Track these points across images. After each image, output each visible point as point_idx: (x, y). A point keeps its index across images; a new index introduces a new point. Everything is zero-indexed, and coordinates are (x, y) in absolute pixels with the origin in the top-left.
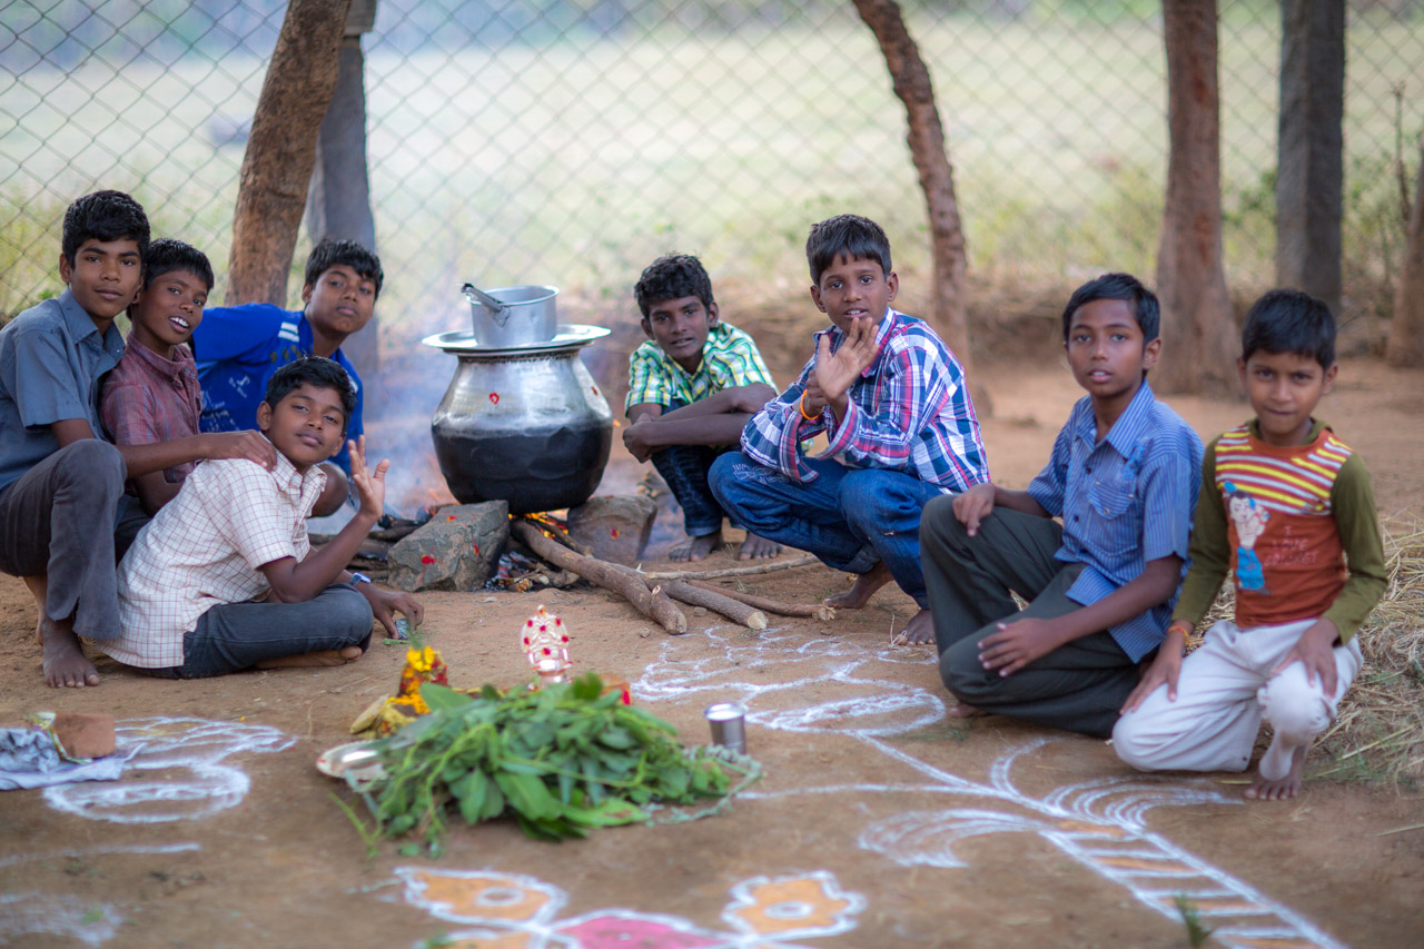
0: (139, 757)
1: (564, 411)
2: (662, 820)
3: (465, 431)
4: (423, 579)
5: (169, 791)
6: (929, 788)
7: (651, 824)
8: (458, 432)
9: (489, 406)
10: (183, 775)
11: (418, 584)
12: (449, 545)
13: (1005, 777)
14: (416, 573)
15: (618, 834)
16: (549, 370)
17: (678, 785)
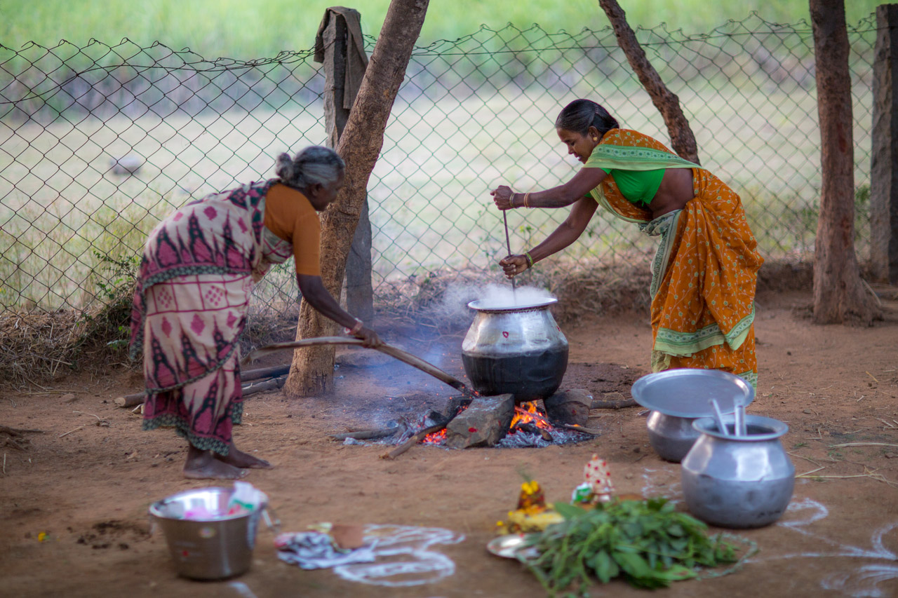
0: (378, 548)
1: (546, 341)
2: (704, 577)
3: (489, 354)
4: (469, 441)
5: (408, 567)
6: (842, 555)
7: (699, 579)
8: (484, 354)
9: (502, 339)
10: (410, 558)
11: (467, 444)
12: (485, 421)
13: (881, 546)
14: (465, 437)
15: (684, 585)
16: (536, 317)
17: (710, 557)
